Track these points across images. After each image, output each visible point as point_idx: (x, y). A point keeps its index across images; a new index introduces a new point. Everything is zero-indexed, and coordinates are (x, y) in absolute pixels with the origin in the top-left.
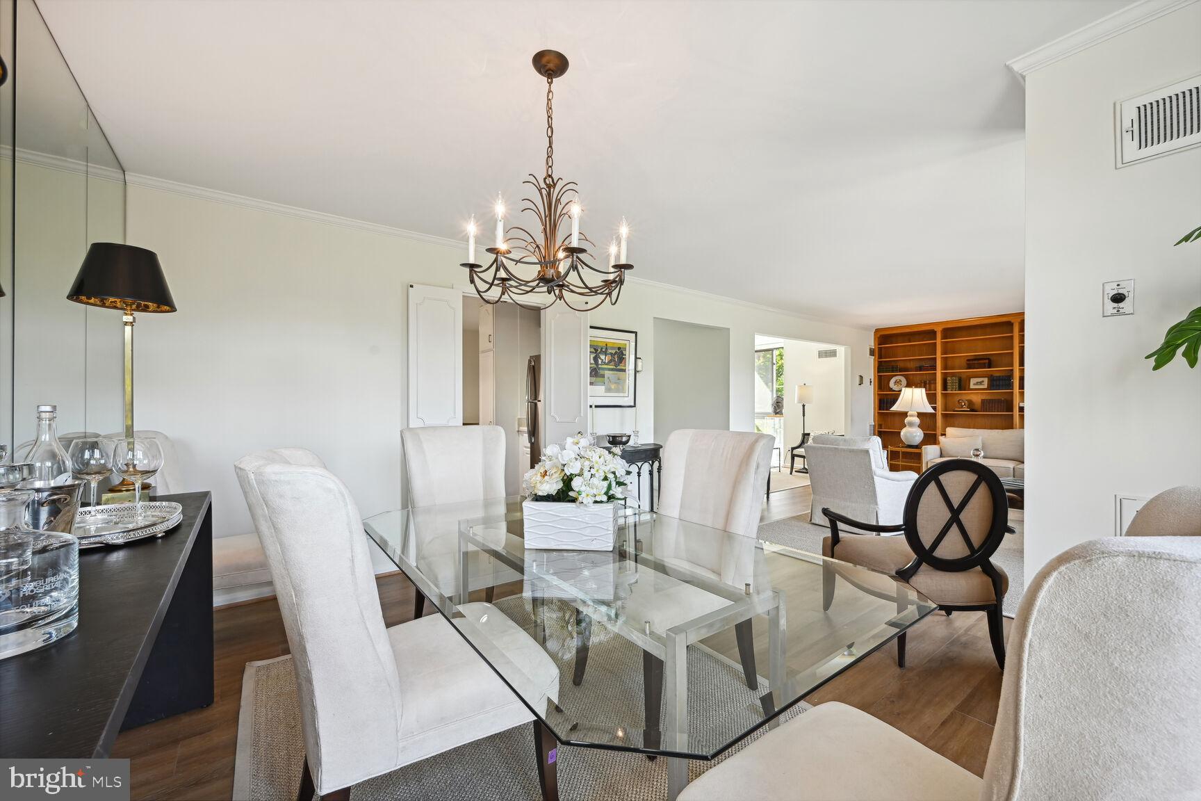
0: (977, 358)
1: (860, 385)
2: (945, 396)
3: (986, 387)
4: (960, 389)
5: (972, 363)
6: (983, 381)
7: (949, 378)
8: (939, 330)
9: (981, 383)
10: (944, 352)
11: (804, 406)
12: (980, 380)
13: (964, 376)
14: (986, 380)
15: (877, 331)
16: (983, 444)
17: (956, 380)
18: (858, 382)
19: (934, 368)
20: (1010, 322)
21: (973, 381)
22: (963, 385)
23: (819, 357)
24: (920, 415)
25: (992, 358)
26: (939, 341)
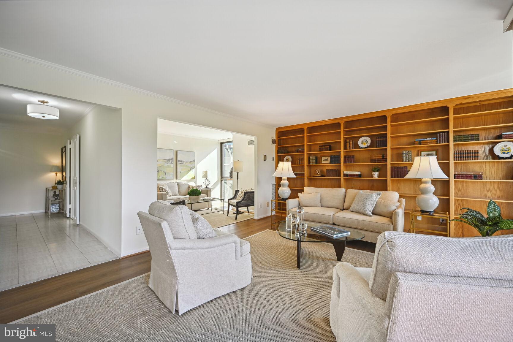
0: (325, 145)
1: (265, 160)
2: (310, 167)
3: (329, 162)
4: (317, 163)
5: (322, 147)
6: (328, 159)
7: (311, 157)
8: (305, 128)
9: (326, 160)
10: (309, 141)
11: (238, 173)
12: (326, 158)
13: (319, 156)
14: (329, 158)
15: (277, 129)
16: (321, 197)
17: (314, 157)
18: (263, 159)
19: (303, 151)
20: (339, 123)
21: (323, 159)
22: (318, 161)
23: (249, 144)
24: (289, 179)
25: (332, 145)
26: (305, 135)
